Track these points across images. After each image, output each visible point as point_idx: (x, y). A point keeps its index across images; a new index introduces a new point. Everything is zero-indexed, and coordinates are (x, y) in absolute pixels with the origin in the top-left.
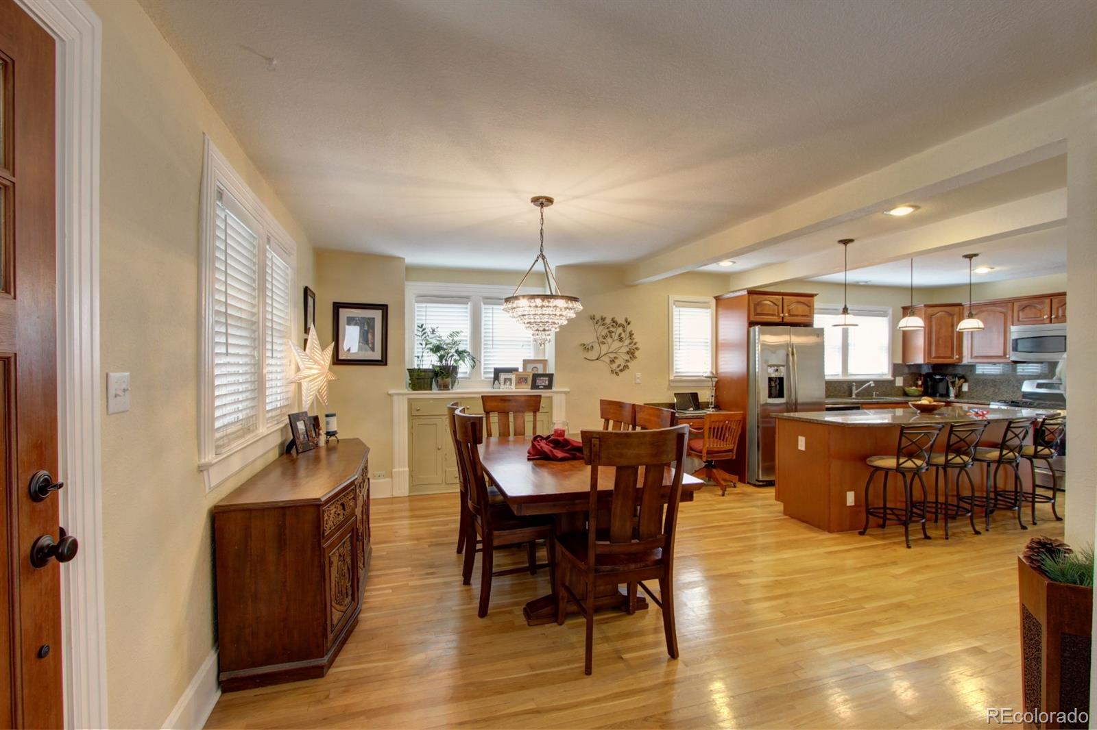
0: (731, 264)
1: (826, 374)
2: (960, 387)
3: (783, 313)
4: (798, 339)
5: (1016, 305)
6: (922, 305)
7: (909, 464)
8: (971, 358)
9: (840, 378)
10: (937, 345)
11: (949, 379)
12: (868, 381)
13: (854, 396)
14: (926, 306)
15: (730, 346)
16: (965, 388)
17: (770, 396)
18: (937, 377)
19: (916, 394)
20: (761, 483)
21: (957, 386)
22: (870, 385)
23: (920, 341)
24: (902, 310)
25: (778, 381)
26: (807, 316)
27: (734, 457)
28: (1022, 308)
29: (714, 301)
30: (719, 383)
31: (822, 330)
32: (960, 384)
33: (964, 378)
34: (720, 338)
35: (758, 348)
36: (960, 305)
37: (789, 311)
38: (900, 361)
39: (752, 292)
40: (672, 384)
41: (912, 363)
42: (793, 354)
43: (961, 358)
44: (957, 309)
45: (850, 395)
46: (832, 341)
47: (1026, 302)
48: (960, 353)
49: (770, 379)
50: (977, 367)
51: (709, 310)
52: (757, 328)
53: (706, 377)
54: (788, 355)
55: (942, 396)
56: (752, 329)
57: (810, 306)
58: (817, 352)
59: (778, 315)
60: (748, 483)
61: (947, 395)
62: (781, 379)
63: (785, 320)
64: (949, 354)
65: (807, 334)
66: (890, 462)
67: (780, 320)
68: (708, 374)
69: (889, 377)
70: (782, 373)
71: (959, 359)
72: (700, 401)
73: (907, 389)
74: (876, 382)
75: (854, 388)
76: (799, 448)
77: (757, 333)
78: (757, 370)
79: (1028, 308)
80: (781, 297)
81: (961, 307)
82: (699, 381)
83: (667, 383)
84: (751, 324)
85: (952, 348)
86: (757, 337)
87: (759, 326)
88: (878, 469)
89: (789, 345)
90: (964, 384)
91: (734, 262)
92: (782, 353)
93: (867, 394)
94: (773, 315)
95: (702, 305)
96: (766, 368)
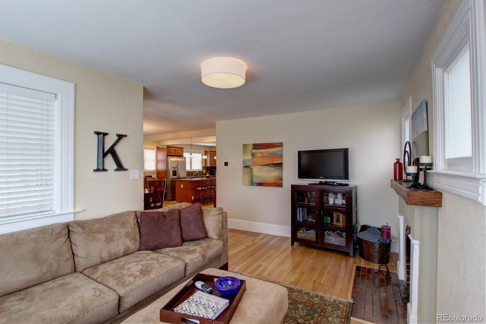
1: (186, 169)
4: (179, 159)
7: (204, 188)
9: (190, 170)
12: (197, 171)
14: (210, 151)
15: (161, 161)
17: (173, 176)
18: (213, 170)
20: (171, 200)
23: (209, 160)
24: (204, 152)
26: (182, 153)
29: (156, 148)
30: (158, 173)
31: (185, 157)
34: (158, 159)
35: (170, 161)
37: (177, 152)
38: (204, 166)
39: (168, 147)
41: (207, 166)
45: (193, 175)
46: (188, 160)
49: (173, 171)
51: (154, 151)
54: (177, 164)
55: (214, 175)
56: (168, 157)
57: (183, 151)
58: (184, 163)
62: (176, 171)
64: (215, 164)
65: (182, 158)
66: (200, 188)
67: (175, 155)
68: (155, 170)
69: (202, 170)
70: (176, 169)
73: (206, 173)
74: (199, 171)
75: (193, 173)
76: (182, 187)
78: (169, 169)
80: (175, 148)
82: (152, 172)
84: (168, 156)
86: (169, 159)
87: (170, 156)
88: (198, 190)
89: (177, 161)
92: (176, 164)
93: (197, 174)
94: (174, 153)
95: (153, 149)
96: (172, 168)
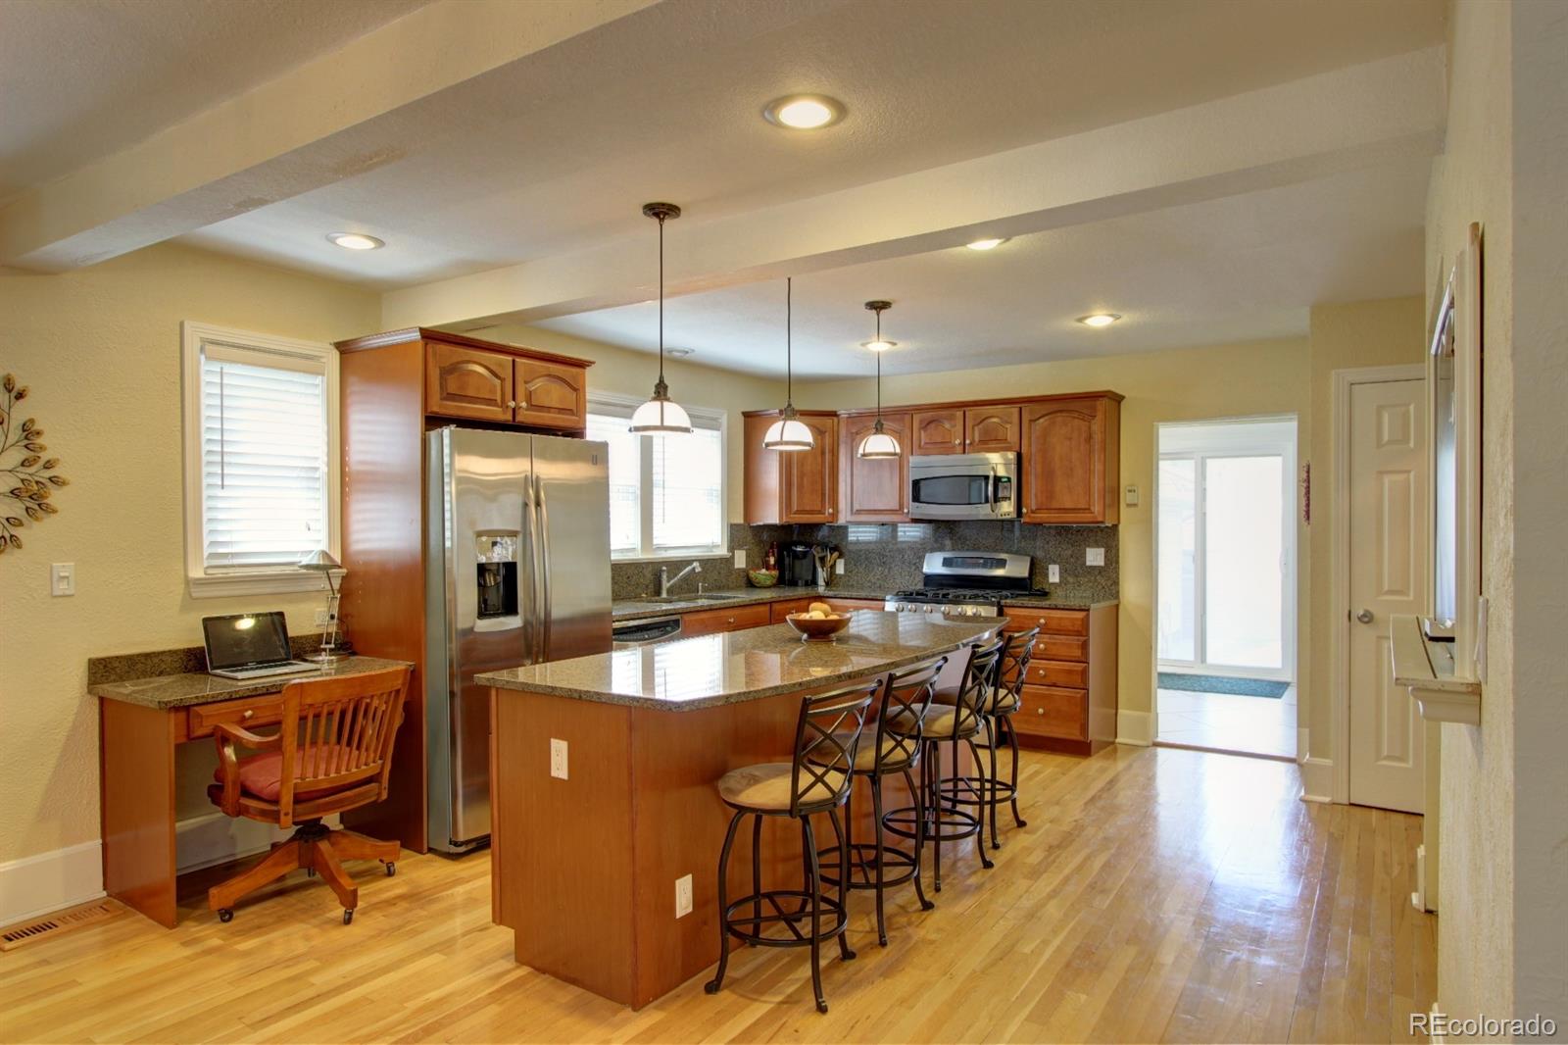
0: (370, 245)
1: (612, 547)
2: (833, 567)
3: (514, 399)
4: (550, 468)
5: (917, 418)
6: (777, 411)
8: (852, 513)
9: (639, 555)
10: (800, 487)
11: (817, 552)
12: (688, 562)
13: (664, 595)
15: (379, 481)
16: (840, 569)
17: (483, 613)
18: (800, 549)
19: (769, 583)
20: (462, 849)
21: (828, 564)
22: (694, 569)
23: (773, 480)
24: (742, 418)
25: (502, 571)
26: (570, 411)
27: (384, 796)
28: (924, 425)
29: (335, 355)
30: (352, 580)
31: (604, 446)
32: (832, 562)
33: (837, 549)
35: (451, 489)
36: (834, 414)
37: (529, 397)
38: (740, 520)
39: (433, 337)
40: (197, 593)
41: (761, 523)
42: (538, 504)
43: (835, 515)
44: (828, 421)
45: (658, 593)
46: (622, 473)
47: (929, 415)
48: (835, 503)
49: (482, 569)
50: (850, 530)
51: (318, 380)
52: (446, 432)
53: (308, 567)
54: (526, 505)
55: (804, 583)
56: (433, 435)
57: (577, 389)
59: (503, 405)
60: (430, 850)
61: (814, 582)
62: (510, 568)
63: (519, 418)
64: (818, 507)
65: (571, 457)
66: (773, 789)
67: (508, 417)
68: (314, 559)
69: (724, 551)
70: (511, 553)
71: (833, 514)
72: (291, 633)
73: (752, 574)
74: (704, 562)
75: (664, 576)
76: (554, 773)
77: (447, 451)
78: (448, 544)
79: (933, 425)
80: (510, 358)
81: (835, 419)
82: (293, 580)
83: (181, 589)
84: (433, 421)
85: (823, 495)
86: (447, 460)
87: (453, 427)
89: (529, 481)
90: (838, 561)
91: (380, 243)
92: (512, 501)
93: (687, 588)
94: (490, 402)
95: (304, 363)
96: (470, 534)
